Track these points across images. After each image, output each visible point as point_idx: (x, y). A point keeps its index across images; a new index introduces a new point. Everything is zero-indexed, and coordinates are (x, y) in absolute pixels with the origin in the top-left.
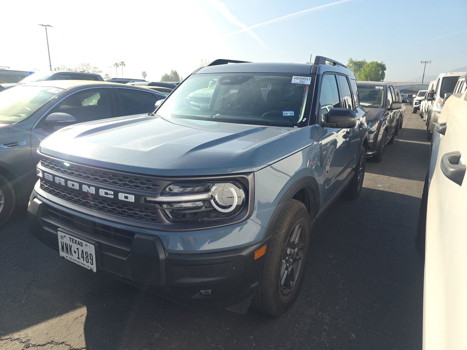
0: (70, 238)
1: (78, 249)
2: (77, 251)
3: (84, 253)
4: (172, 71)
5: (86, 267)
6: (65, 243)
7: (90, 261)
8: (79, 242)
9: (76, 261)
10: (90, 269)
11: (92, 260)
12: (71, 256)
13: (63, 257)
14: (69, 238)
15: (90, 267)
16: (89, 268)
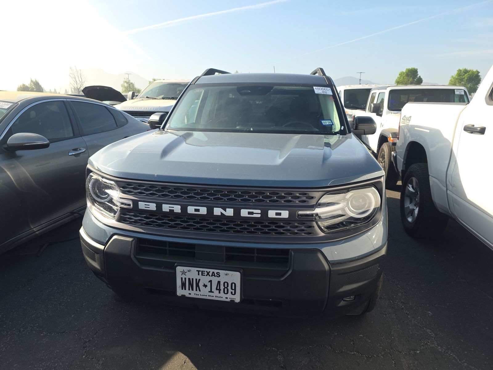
0: (199, 271)
1: (211, 281)
2: (209, 285)
3: (222, 284)
4: (32, 81)
5: (224, 299)
6: (189, 279)
7: (230, 290)
8: (213, 272)
9: (206, 296)
10: (231, 300)
11: (235, 290)
12: (198, 292)
13: (183, 296)
14: (197, 271)
15: (229, 298)
16: (229, 300)
